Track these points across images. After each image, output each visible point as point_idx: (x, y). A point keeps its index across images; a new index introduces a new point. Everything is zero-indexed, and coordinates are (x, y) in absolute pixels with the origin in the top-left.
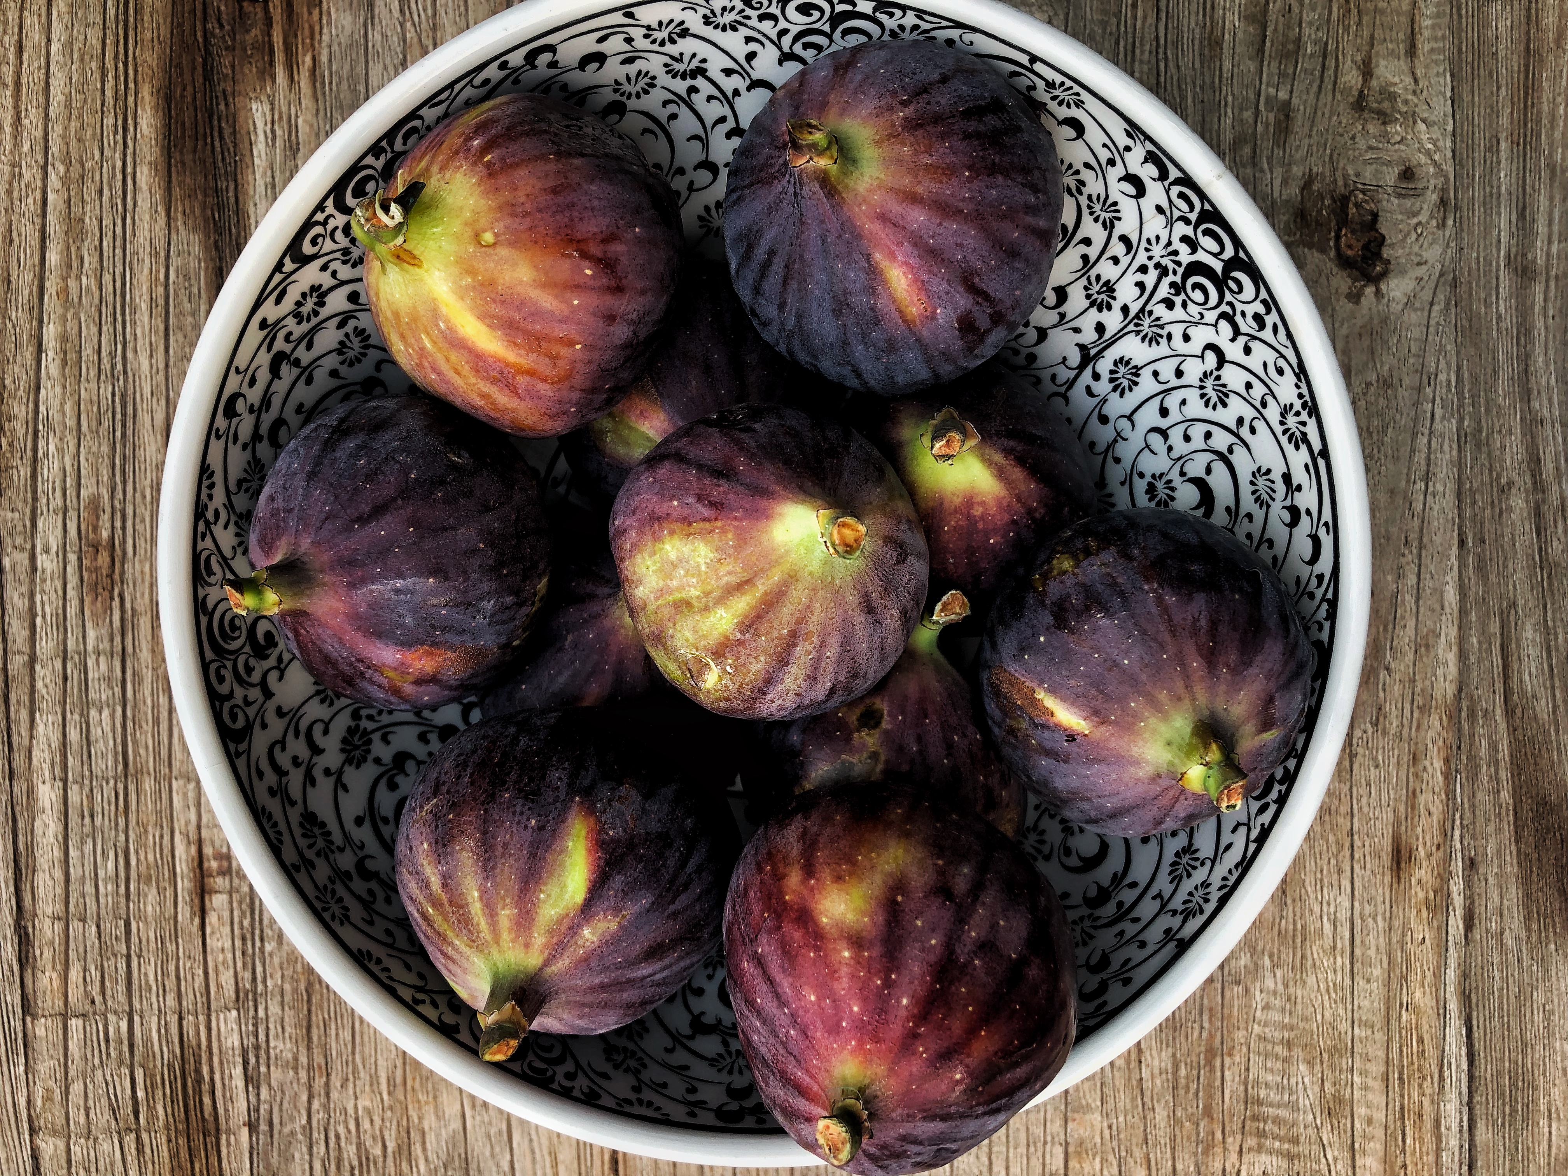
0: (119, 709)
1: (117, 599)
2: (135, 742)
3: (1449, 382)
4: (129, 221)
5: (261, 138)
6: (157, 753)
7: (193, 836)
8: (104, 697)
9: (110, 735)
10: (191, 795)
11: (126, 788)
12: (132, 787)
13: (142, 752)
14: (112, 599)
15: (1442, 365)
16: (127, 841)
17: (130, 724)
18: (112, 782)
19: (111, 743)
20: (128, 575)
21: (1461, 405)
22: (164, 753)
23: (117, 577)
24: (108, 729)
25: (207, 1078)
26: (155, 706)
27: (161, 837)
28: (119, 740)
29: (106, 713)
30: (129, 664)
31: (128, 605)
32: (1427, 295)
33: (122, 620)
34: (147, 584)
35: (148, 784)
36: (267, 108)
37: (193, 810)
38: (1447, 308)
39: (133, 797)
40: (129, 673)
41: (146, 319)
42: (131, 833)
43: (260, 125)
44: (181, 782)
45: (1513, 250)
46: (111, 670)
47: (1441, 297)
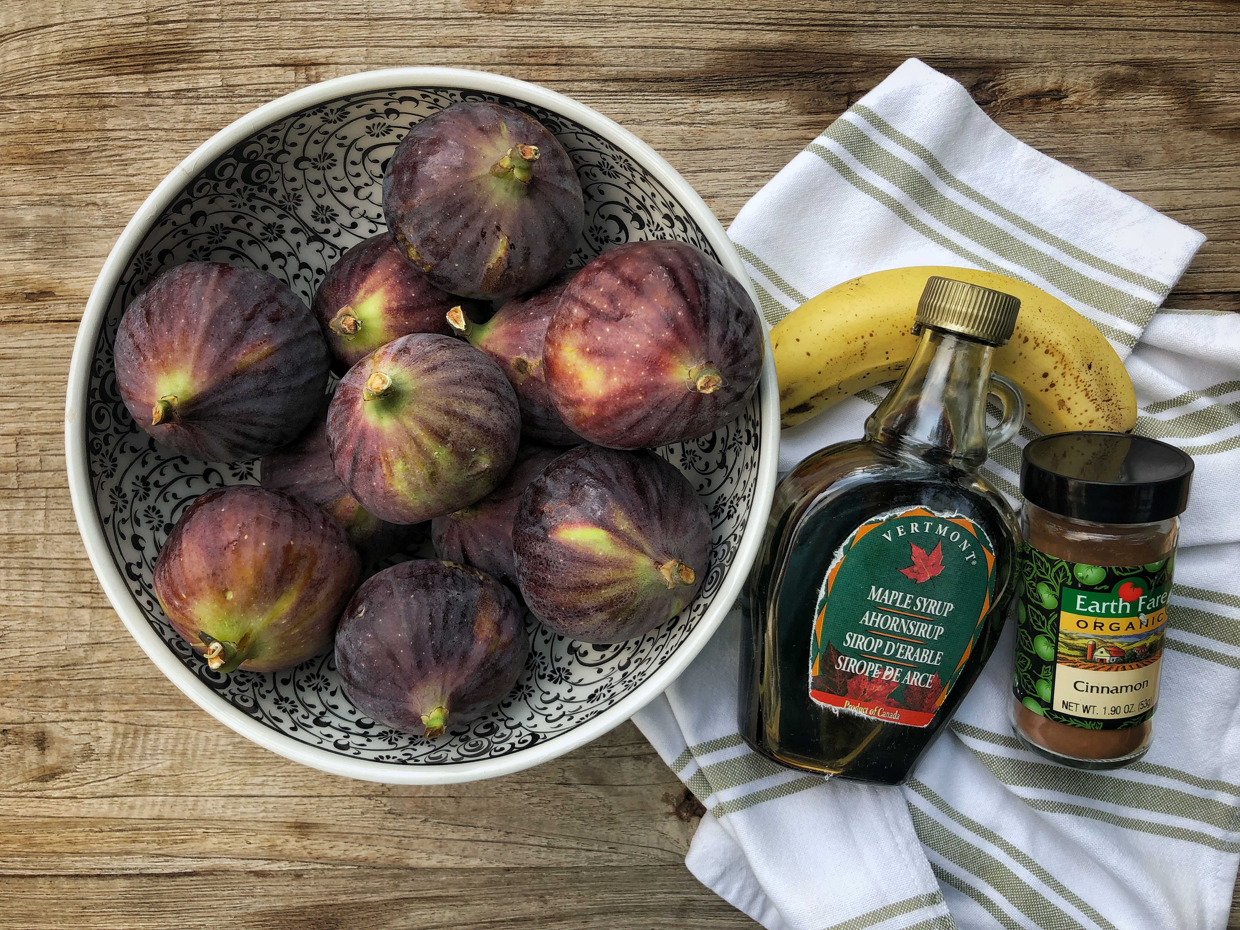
0: (411, 16)
1: (479, 15)
2: (389, 26)
3: (611, 861)
4: (712, 25)
5: (764, 106)
6: (382, 38)
7: (331, 60)
8: (418, 7)
9: (395, 10)
10: (357, 59)
11: (362, 19)
12: (362, 23)
13: (384, 30)
14: (479, 12)
15: (622, 857)
16: (329, 20)
17: (402, 22)
18: (366, 11)
19: (390, 11)
20: (494, 22)
21: (596, 869)
22: (383, 43)
23: (492, 15)
24: (399, 9)
25: (180, 66)
26: (412, 38)
27: (331, 41)
28: (391, 16)
29: (409, 8)
30: (438, 22)
31: (475, 22)
32: (667, 846)
33: (466, 18)
34: (488, 33)
35: (364, 33)
36: (783, 109)
37: (348, 60)
38: (659, 860)
39: (356, 23)
40: (433, 22)
41: (651, 35)
42: (334, 22)
43: (772, 105)
44: (365, 53)
45: (696, 903)
46: (435, 11)
47: (666, 856)
